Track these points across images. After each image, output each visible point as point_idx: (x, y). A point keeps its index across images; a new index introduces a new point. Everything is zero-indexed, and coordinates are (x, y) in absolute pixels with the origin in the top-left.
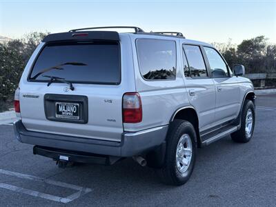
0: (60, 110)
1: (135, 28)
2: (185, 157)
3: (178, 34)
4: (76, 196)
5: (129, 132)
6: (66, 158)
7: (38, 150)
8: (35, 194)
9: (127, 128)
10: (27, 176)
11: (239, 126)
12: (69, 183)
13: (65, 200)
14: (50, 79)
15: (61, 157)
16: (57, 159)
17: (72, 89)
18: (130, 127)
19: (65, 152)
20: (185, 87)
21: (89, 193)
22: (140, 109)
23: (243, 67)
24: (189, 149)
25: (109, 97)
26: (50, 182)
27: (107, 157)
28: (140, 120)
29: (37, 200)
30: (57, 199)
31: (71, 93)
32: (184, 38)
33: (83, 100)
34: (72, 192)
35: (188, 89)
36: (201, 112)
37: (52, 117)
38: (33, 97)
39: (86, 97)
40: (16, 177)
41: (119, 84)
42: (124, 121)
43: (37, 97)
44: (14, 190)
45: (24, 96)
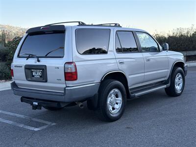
0: (34, 74)
1: (79, 22)
2: (117, 103)
3: (116, 24)
4: (45, 127)
5: (69, 87)
6: (37, 104)
7: (23, 99)
8: (21, 126)
9: (68, 84)
10: (22, 116)
11: (169, 85)
12: (44, 120)
13: (36, 129)
14: (28, 56)
15: (34, 103)
16: (32, 104)
17: (39, 61)
18: (70, 83)
19: (37, 100)
20: (116, 59)
21: (54, 126)
22: (76, 72)
23: (167, 44)
24: (120, 99)
25: (58, 66)
26: (34, 119)
27: (59, 103)
28: (76, 79)
29: (21, 129)
30: (32, 129)
31: (38, 63)
32: (121, 27)
33: (44, 68)
34: (44, 124)
35: (118, 60)
36: (130, 75)
37: (29, 79)
38: (19, 67)
39: (46, 66)
40: (16, 116)
41: (63, 57)
42: (66, 80)
43: (21, 67)
44: (11, 123)
45: (15, 66)
